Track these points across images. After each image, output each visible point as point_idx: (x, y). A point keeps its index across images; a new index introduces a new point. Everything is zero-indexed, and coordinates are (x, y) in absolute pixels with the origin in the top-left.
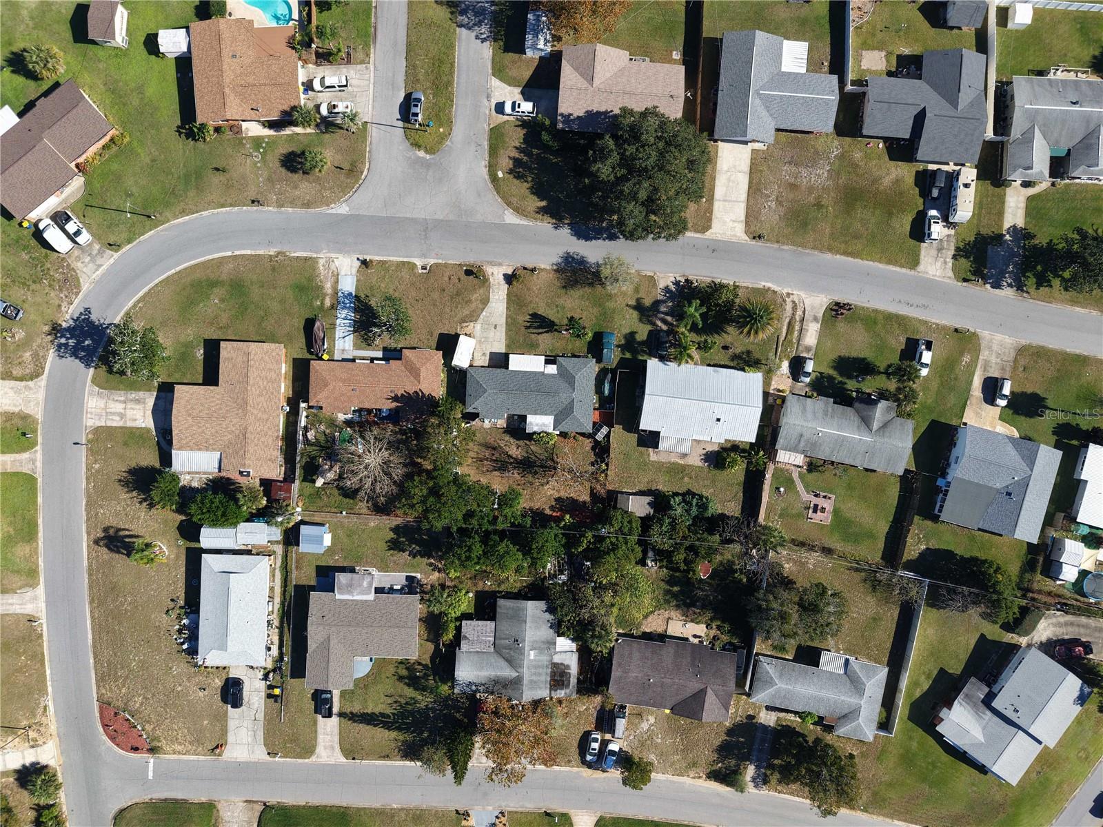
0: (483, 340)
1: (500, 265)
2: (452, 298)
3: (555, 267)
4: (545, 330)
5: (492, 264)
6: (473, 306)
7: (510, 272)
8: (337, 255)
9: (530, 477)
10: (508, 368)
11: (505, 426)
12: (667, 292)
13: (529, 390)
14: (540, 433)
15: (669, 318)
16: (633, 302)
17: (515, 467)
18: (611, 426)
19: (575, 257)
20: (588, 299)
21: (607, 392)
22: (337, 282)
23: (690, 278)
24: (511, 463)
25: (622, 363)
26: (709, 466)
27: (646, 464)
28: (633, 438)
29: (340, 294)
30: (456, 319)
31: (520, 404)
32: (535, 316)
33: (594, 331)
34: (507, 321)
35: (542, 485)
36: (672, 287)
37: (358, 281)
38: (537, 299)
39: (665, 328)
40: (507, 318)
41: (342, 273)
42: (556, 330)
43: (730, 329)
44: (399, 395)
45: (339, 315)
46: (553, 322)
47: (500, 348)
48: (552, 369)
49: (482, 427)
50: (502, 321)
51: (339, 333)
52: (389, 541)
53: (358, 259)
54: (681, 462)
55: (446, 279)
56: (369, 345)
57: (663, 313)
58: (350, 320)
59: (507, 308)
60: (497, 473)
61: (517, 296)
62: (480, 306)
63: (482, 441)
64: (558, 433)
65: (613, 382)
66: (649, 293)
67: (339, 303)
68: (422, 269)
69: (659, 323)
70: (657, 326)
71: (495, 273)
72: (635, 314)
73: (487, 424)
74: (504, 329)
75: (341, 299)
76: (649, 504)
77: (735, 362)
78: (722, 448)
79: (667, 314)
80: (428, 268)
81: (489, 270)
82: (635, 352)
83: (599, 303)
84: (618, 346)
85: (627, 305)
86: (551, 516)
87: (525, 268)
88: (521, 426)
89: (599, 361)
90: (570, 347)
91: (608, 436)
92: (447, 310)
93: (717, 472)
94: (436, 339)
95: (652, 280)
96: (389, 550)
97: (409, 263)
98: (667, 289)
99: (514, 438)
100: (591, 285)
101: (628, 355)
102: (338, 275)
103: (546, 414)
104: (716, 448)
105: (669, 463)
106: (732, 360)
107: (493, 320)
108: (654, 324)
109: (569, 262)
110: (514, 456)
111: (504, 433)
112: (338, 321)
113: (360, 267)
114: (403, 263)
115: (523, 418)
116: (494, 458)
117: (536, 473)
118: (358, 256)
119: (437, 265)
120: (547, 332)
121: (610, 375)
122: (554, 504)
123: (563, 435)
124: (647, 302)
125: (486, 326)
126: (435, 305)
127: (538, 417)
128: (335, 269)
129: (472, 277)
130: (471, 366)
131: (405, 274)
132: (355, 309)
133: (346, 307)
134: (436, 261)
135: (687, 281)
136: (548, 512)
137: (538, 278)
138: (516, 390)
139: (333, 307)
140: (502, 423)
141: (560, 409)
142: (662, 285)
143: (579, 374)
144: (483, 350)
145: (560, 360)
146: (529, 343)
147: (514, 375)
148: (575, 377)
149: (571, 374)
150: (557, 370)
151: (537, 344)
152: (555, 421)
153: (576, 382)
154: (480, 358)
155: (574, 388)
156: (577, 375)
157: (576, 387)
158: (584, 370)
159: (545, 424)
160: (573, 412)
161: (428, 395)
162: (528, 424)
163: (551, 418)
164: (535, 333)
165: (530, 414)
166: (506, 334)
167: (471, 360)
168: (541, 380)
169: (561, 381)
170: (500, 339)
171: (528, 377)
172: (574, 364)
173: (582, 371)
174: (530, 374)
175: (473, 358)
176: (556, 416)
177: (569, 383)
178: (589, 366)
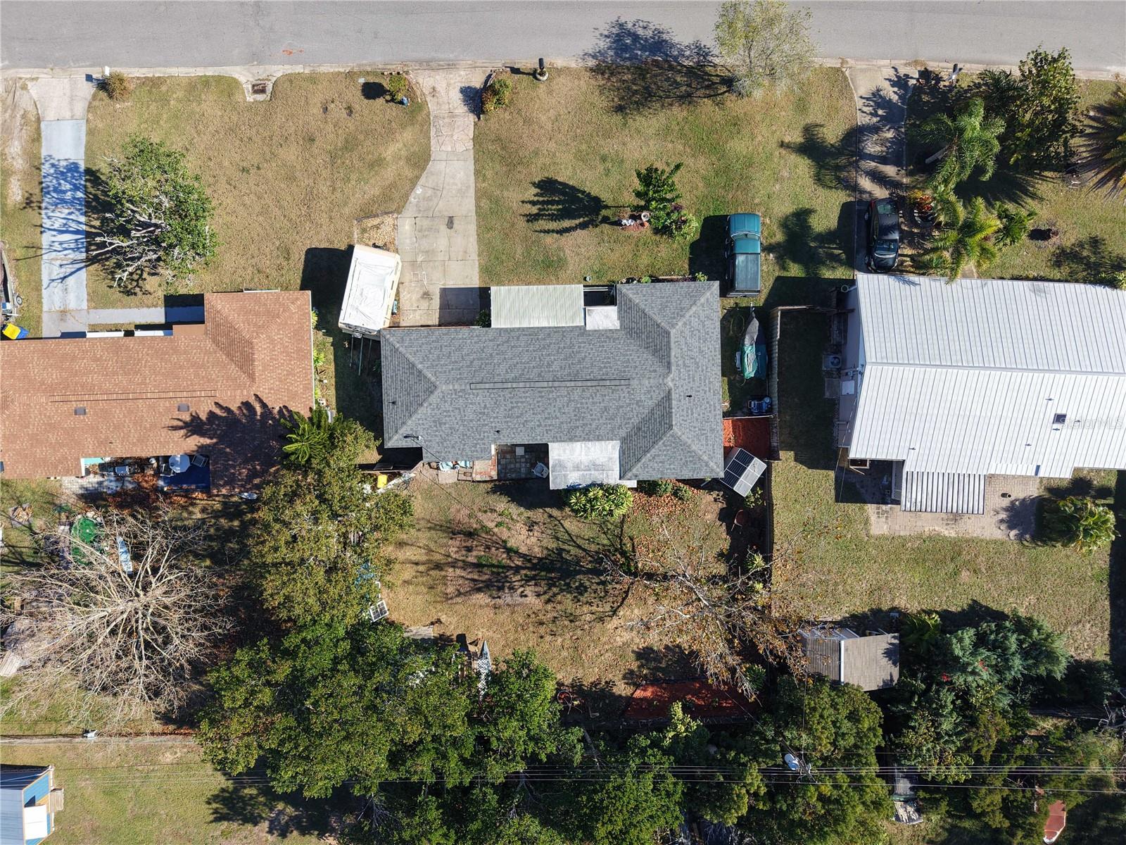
0: (420, 259)
1: (451, 66)
2: (333, 157)
3: (592, 63)
4: (577, 222)
5: (429, 65)
6: (389, 174)
7: (477, 83)
8: (34, 72)
9: (567, 601)
10: (489, 325)
11: (494, 474)
12: (878, 105)
13: (549, 376)
14: (586, 490)
15: (890, 170)
16: (796, 137)
17: (528, 579)
18: (769, 455)
19: (640, 32)
20: (682, 135)
21: (750, 371)
22: (37, 138)
23: (933, 66)
24: (517, 569)
25: (783, 290)
26: (1020, 538)
27: (860, 546)
28: (825, 480)
29: (46, 169)
30: (347, 210)
31: (528, 416)
32: (548, 186)
33: (705, 214)
34: (478, 207)
35: (601, 620)
36: (891, 93)
37: (91, 132)
38: (552, 145)
39: (880, 193)
40: (478, 199)
41: (50, 115)
42: (606, 220)
43: (1043, 188)
44: (203, 417)
45: (47, 223)
46: (597, 200)
47: (467, 276)
48: (605, 318)
49: (435, 482)
50: (467, 206)
51: (50, 268)
52: (215, 798)
53: (89, 78)
54: (949, 532)
55: (316, 110)
56: (129, 293)
57: (872, 157)
58: (77, 232)
59: (477, 173)
60: (481, 598)
61: (498, 139)
62: (408, 173)
63: (438, 517)
64: (634, 484)
65: (764, 341)
66: (832, 110)
67: (44, 191)
68: (255, 92)
69: (866, 183)
70: (862, 192)
71: (441, 88)
72: (803, 167)
73: (447, 474)
74: (472, 228)
75: (51, 182)
76: (889, 653)
77: (1065, 270)
78: (1050, 490)
79: (883, 160)
80: (269, 88)
81: (424, 81)
82: (810, 260)
83: (709, 144)
84: (768, 249)
85: (782, 145)
86: (630, 699)
87: (515, 71)
88: (536, 472)
89: (727, 288)
90: (644, 260)
91: (764, 482)
92: (324, 188)
93: (1042, 551)
94: (301, 266)
95: (838, 79)
96: (217, 820)
97: (219, 79)
98: (877, 99)
99: (520, 504)
100: (686, 98)
101: (795, 270)
102: (39, 120)
103: (599, 438)
104: (1034, 491)
105: (919, 537)
106: (1058, 264)
107: (444, 206)
108: (855, 188)
109: (625, 48)
110: (523, 550)
111: (494, 491)
112: (46, 239)
113: (94, 97)
114: (206, 82)
115: (539, 453)
116: (471, 559)
117: (582, 590)
118: (89, 71)
119: (290, 79)
120: (583, 226)
121: (755, 325)
122: (634, 666)
123: (648, 488)
124: (832, 134)
125: (426, 223)
126: (291, 178)
127: (578, 446)
128: (31, 108)
129: (381, 101)
130: (395, 326)
131: (209, 105)
132: (88, 204)
133: (63, 201)
134: (289, 69)
135: (925, 74)
136: (622, 689)
137: (550, 92)
138: (515, 380)
139: (28, 203)
140: (486, 468)
141: (635, 421)
142: (863, 87)
143: (680, 324)
144: (423, 285)
145: (624, 291)
146: (541, 258)
147: (507, 342)
148: (668, 333)
149: (658, 326)
150: (619, 319)
151: (560, 260)
152: (624, 454)
153: (673, 345)
154: (415, 305)
155: (669, 363)
156: (673, 326)
157: (673, 360)
158: (691, 312)
159: (597, 463)
160: (671, 427)
161: (280, 411)
162: (554, 466)
163: (613, 448)
164: (553, 231)
165: (555, 440)
166: (480, 239)
167: (393, 314)
168: (579, 347)
169: (632, 347)
170: (465, 252)
171: (543, 342)
172: (664, 300)
173: (687, 316)
174: (549, 334)
175: (398, 308)
176: (624, 441)
177: (655, 351)
178: (703, 300)
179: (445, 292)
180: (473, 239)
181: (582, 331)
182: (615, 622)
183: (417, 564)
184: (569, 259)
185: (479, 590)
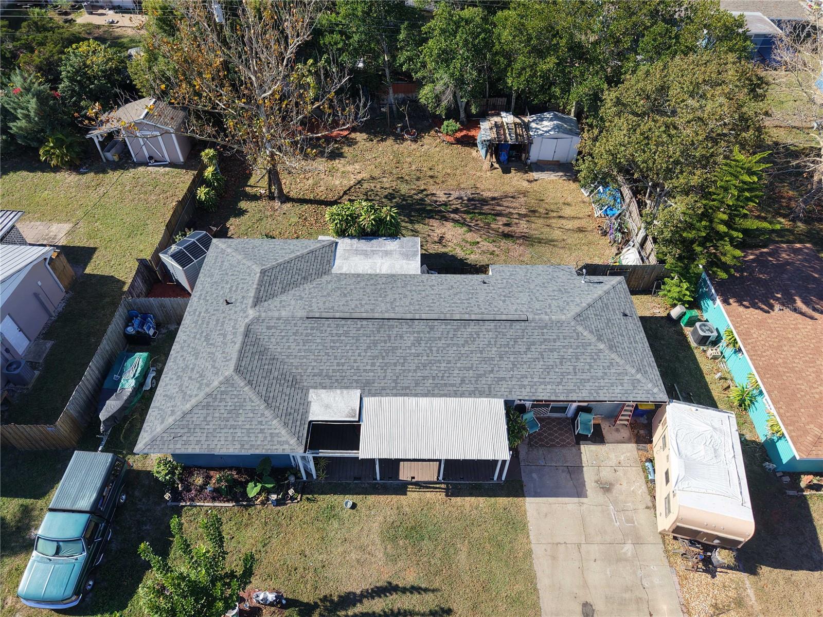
0: (628, 549)
4: (359, 609)
10: (507, 403)
17: (445, 205)
35: (373, 179)
48: (330, 405)
63: (545, 249)
101: (7, 508)
103: (358, 275)
116: (503, 219)
120: (349, 600)
136: (360, 137)
143: (216, 383)
144: (615, 502)
145: (293, 441)
146: (426, 544)
147: (479, 376)
148: (237, 370)
149: (250, 383)
150: (309, 403)
151: (394, 539)
152: (329, 262)
153: (235, 356)
154: (620, 473)
155: (246, 335)
156: (227, 381)
157: (239, 339)
158: (194, 401)
159: (362, 257)
160: (263, 272)
161: (772, 307)
162: (415, 255)
163: (340, 268)
164: (404, 590)
165: (413, 277)
166: (531, 579)
167: (651, 461)
168: (373, 365)
169: (295, 362)
170: (554, 558)
171: (426, 373)
172: (231, 422)
173: (202, 395)
174: (417, 384)
175: (645, 470)
176: (327, 272)
177: (262, 353)
178: (170, 420)
179: (579, 491)
180: (543, 582)
181: (368, 389)
182: (359, 177)
183: (560, 217)
184: (378, 541)
185: (494, 199)
